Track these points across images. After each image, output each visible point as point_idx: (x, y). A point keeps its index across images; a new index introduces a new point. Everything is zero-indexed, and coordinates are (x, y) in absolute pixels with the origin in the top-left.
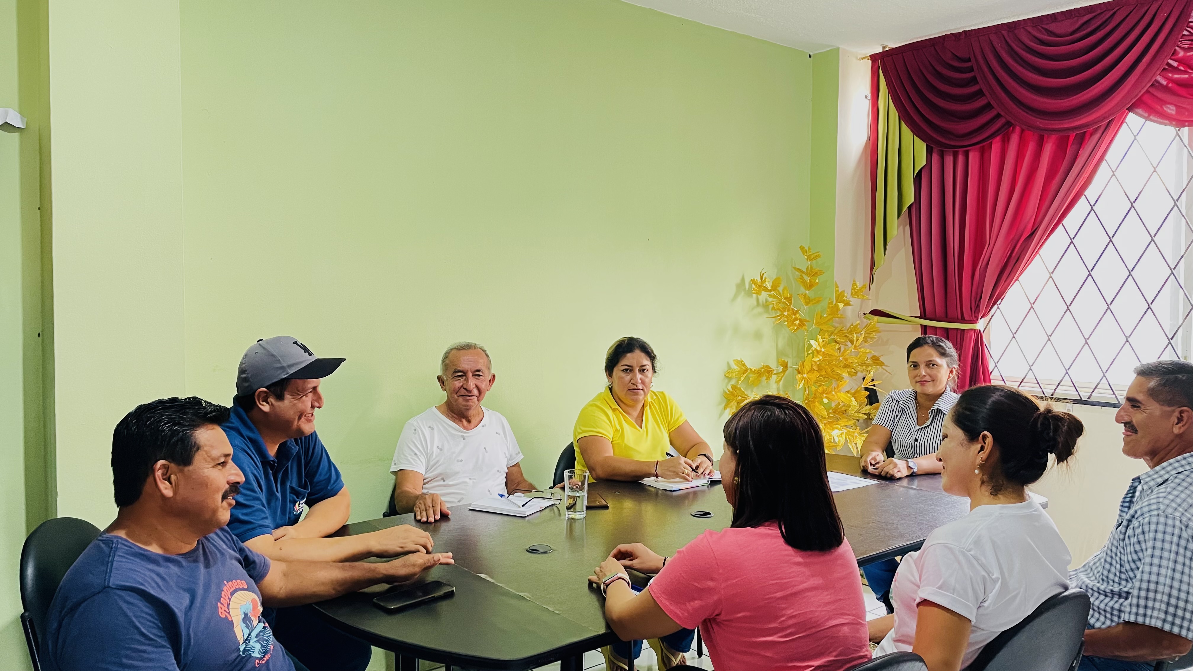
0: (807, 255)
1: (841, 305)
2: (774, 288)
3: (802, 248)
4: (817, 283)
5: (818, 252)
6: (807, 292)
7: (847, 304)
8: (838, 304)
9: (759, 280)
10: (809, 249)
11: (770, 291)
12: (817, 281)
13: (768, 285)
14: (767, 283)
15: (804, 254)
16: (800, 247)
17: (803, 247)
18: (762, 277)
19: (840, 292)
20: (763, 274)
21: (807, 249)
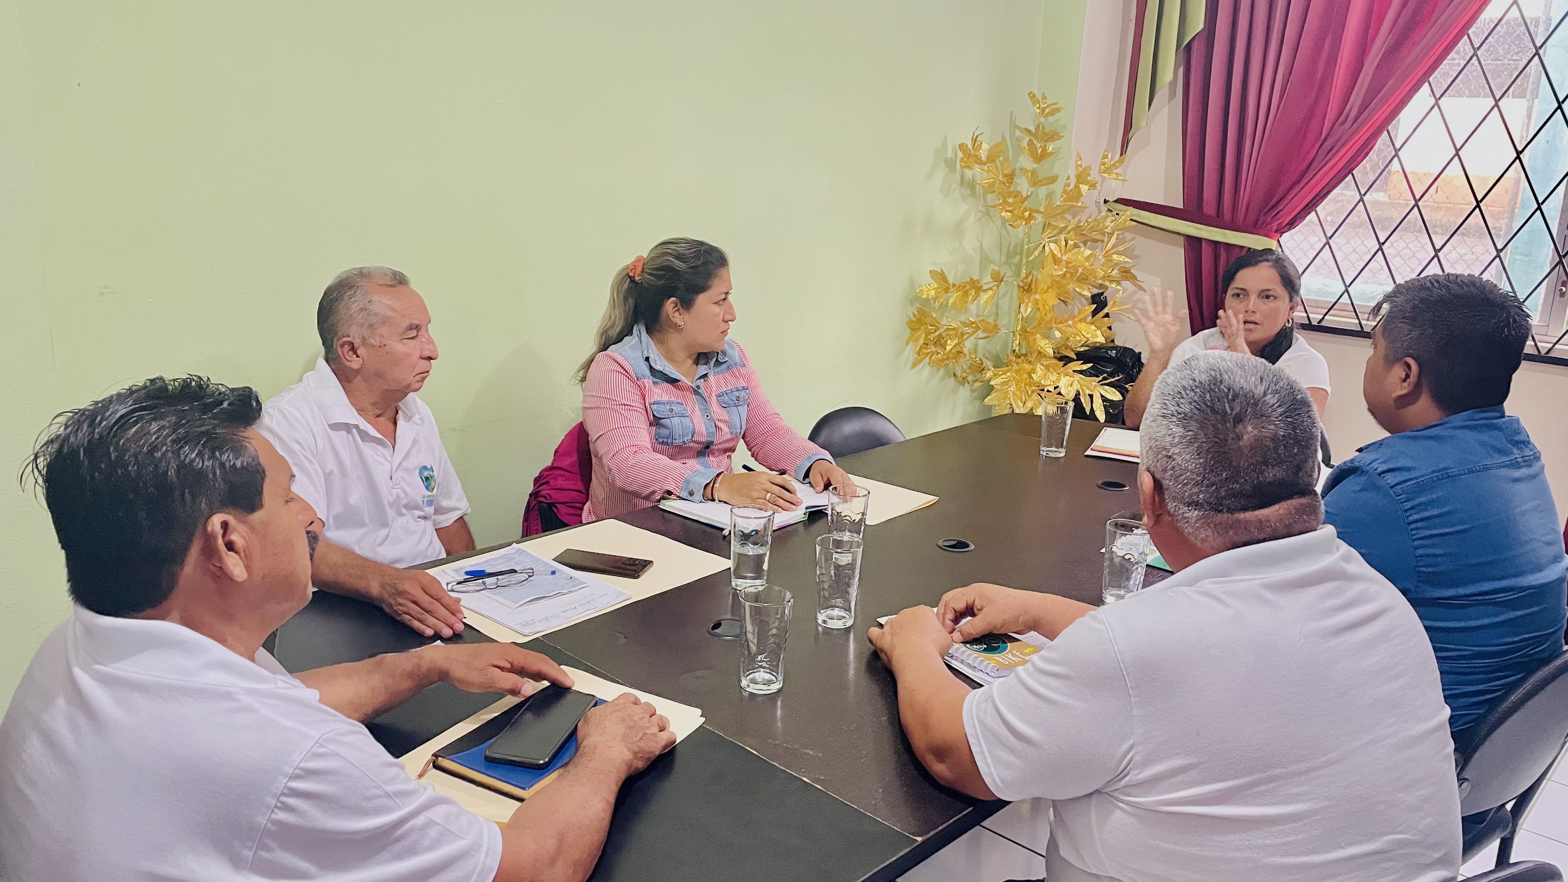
0: (1039, 108)
1: (1084, 188)
2: (991, 159)
3: (1032, 96)
4: (1051, 153)
5: (1056, 104)
6: (1035, 166)
7: (1093, 186)
8: (1081, 185)
9: (970, 146)
10: (1044, 98)
11: (984, 164)
12: (1050, 150)
13: (983, 154)
14: (981, 151)
15: (1034, 105)
16: (1029, 94)
17: (1034, 95)
18: (975, 141)
19: (1083, 167)
20: (977, 137)
21: (1039, 96)
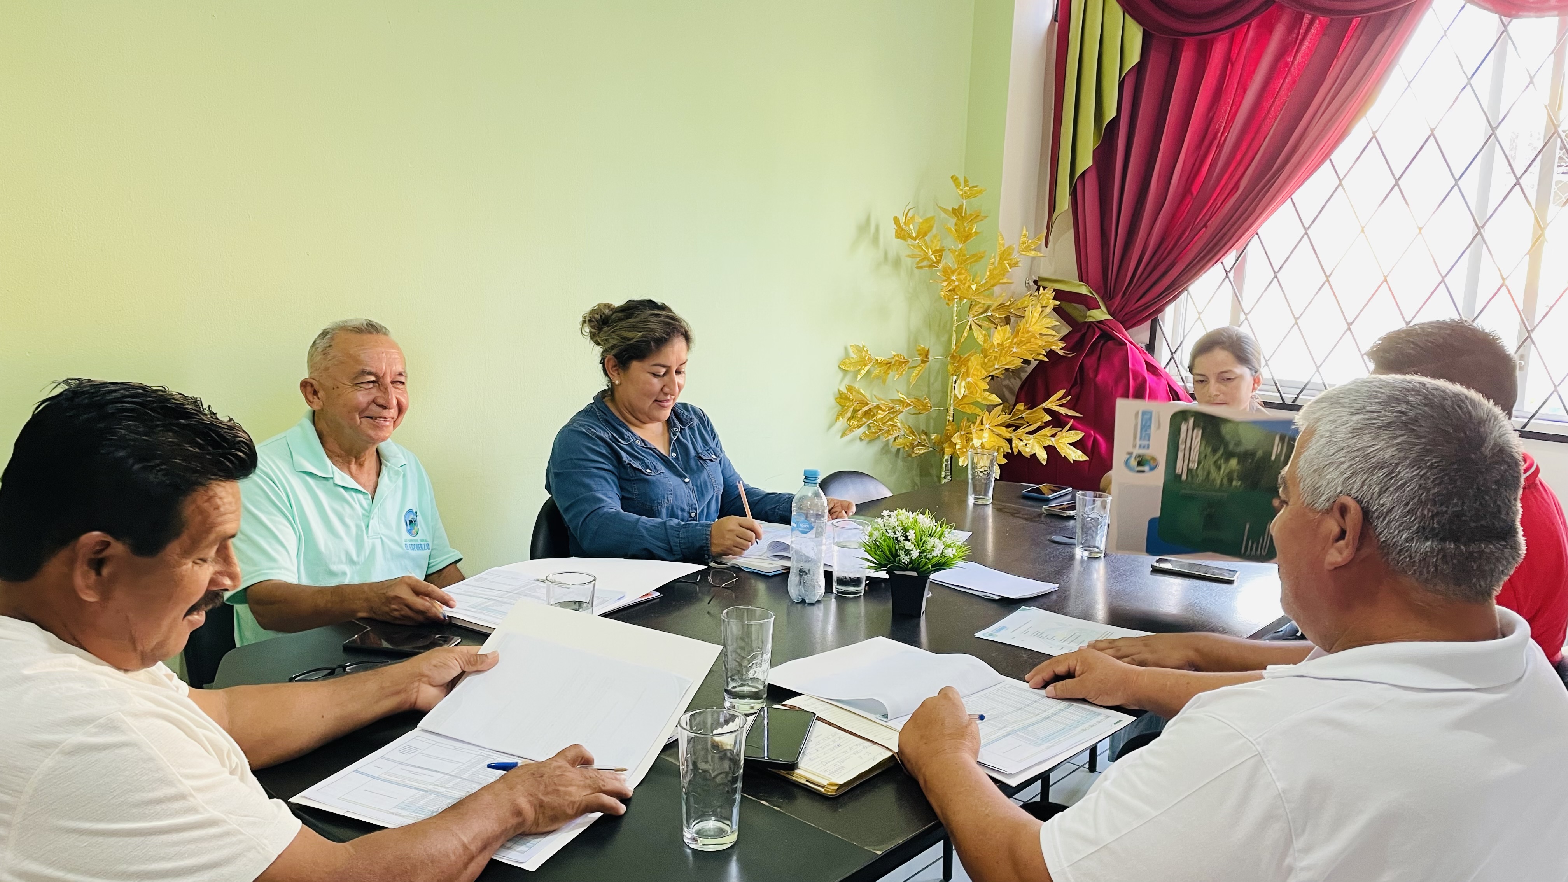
0: (962, 190)
1: (1008, 267)
3: (954, 179)
4: (976, 234)
5: (976, 186)
6: (960, 246)
7: (1016, 265)
8: (1004, 264)
9: (902, 222)
10: (966, 181)
12: (975, 230)
13: (913, 229)
14: (911, 227)
15: (957, 187)
16: (952, 177)
17: (957, 178)
18: (905, 216)
19: (1006, 246)
20: (907, 211)
21: (962, 180)
